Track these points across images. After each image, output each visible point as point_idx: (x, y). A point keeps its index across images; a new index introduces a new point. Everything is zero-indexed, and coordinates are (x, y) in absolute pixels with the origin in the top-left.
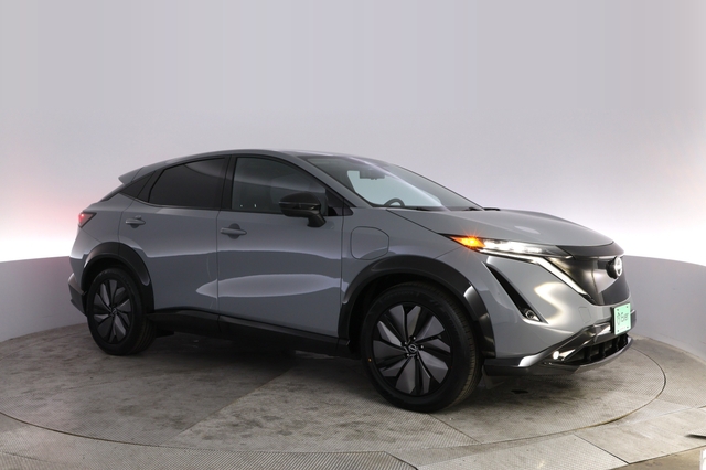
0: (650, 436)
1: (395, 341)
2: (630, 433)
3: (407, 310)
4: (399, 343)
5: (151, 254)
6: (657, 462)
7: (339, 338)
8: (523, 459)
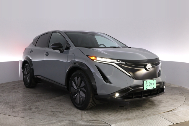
1: (75, 87)
3: (78, 78)
4: (76, 88)
5: (34, 60)
6: (183, 123)
7: (65, 86)
8: (142, 122)
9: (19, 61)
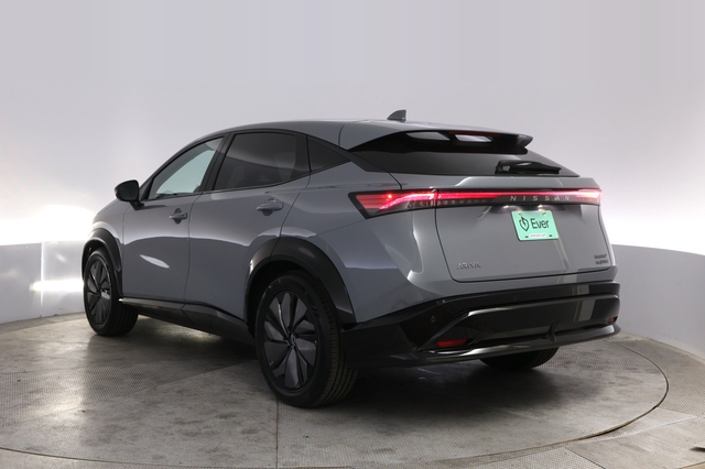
0: (650, 449)
2: (627, 445)
9: (39, 245)
